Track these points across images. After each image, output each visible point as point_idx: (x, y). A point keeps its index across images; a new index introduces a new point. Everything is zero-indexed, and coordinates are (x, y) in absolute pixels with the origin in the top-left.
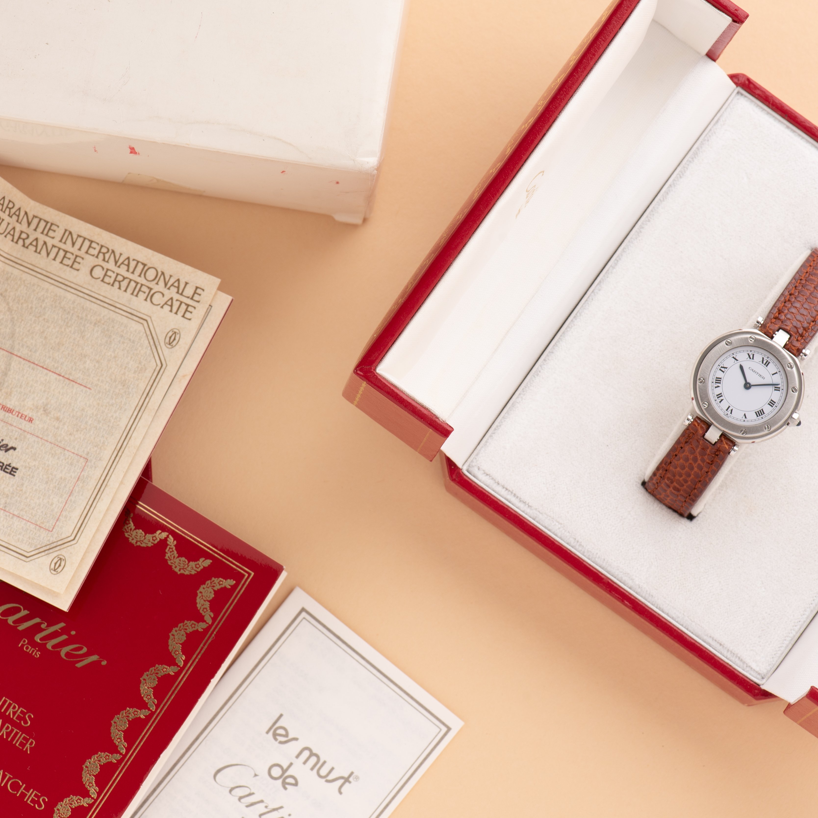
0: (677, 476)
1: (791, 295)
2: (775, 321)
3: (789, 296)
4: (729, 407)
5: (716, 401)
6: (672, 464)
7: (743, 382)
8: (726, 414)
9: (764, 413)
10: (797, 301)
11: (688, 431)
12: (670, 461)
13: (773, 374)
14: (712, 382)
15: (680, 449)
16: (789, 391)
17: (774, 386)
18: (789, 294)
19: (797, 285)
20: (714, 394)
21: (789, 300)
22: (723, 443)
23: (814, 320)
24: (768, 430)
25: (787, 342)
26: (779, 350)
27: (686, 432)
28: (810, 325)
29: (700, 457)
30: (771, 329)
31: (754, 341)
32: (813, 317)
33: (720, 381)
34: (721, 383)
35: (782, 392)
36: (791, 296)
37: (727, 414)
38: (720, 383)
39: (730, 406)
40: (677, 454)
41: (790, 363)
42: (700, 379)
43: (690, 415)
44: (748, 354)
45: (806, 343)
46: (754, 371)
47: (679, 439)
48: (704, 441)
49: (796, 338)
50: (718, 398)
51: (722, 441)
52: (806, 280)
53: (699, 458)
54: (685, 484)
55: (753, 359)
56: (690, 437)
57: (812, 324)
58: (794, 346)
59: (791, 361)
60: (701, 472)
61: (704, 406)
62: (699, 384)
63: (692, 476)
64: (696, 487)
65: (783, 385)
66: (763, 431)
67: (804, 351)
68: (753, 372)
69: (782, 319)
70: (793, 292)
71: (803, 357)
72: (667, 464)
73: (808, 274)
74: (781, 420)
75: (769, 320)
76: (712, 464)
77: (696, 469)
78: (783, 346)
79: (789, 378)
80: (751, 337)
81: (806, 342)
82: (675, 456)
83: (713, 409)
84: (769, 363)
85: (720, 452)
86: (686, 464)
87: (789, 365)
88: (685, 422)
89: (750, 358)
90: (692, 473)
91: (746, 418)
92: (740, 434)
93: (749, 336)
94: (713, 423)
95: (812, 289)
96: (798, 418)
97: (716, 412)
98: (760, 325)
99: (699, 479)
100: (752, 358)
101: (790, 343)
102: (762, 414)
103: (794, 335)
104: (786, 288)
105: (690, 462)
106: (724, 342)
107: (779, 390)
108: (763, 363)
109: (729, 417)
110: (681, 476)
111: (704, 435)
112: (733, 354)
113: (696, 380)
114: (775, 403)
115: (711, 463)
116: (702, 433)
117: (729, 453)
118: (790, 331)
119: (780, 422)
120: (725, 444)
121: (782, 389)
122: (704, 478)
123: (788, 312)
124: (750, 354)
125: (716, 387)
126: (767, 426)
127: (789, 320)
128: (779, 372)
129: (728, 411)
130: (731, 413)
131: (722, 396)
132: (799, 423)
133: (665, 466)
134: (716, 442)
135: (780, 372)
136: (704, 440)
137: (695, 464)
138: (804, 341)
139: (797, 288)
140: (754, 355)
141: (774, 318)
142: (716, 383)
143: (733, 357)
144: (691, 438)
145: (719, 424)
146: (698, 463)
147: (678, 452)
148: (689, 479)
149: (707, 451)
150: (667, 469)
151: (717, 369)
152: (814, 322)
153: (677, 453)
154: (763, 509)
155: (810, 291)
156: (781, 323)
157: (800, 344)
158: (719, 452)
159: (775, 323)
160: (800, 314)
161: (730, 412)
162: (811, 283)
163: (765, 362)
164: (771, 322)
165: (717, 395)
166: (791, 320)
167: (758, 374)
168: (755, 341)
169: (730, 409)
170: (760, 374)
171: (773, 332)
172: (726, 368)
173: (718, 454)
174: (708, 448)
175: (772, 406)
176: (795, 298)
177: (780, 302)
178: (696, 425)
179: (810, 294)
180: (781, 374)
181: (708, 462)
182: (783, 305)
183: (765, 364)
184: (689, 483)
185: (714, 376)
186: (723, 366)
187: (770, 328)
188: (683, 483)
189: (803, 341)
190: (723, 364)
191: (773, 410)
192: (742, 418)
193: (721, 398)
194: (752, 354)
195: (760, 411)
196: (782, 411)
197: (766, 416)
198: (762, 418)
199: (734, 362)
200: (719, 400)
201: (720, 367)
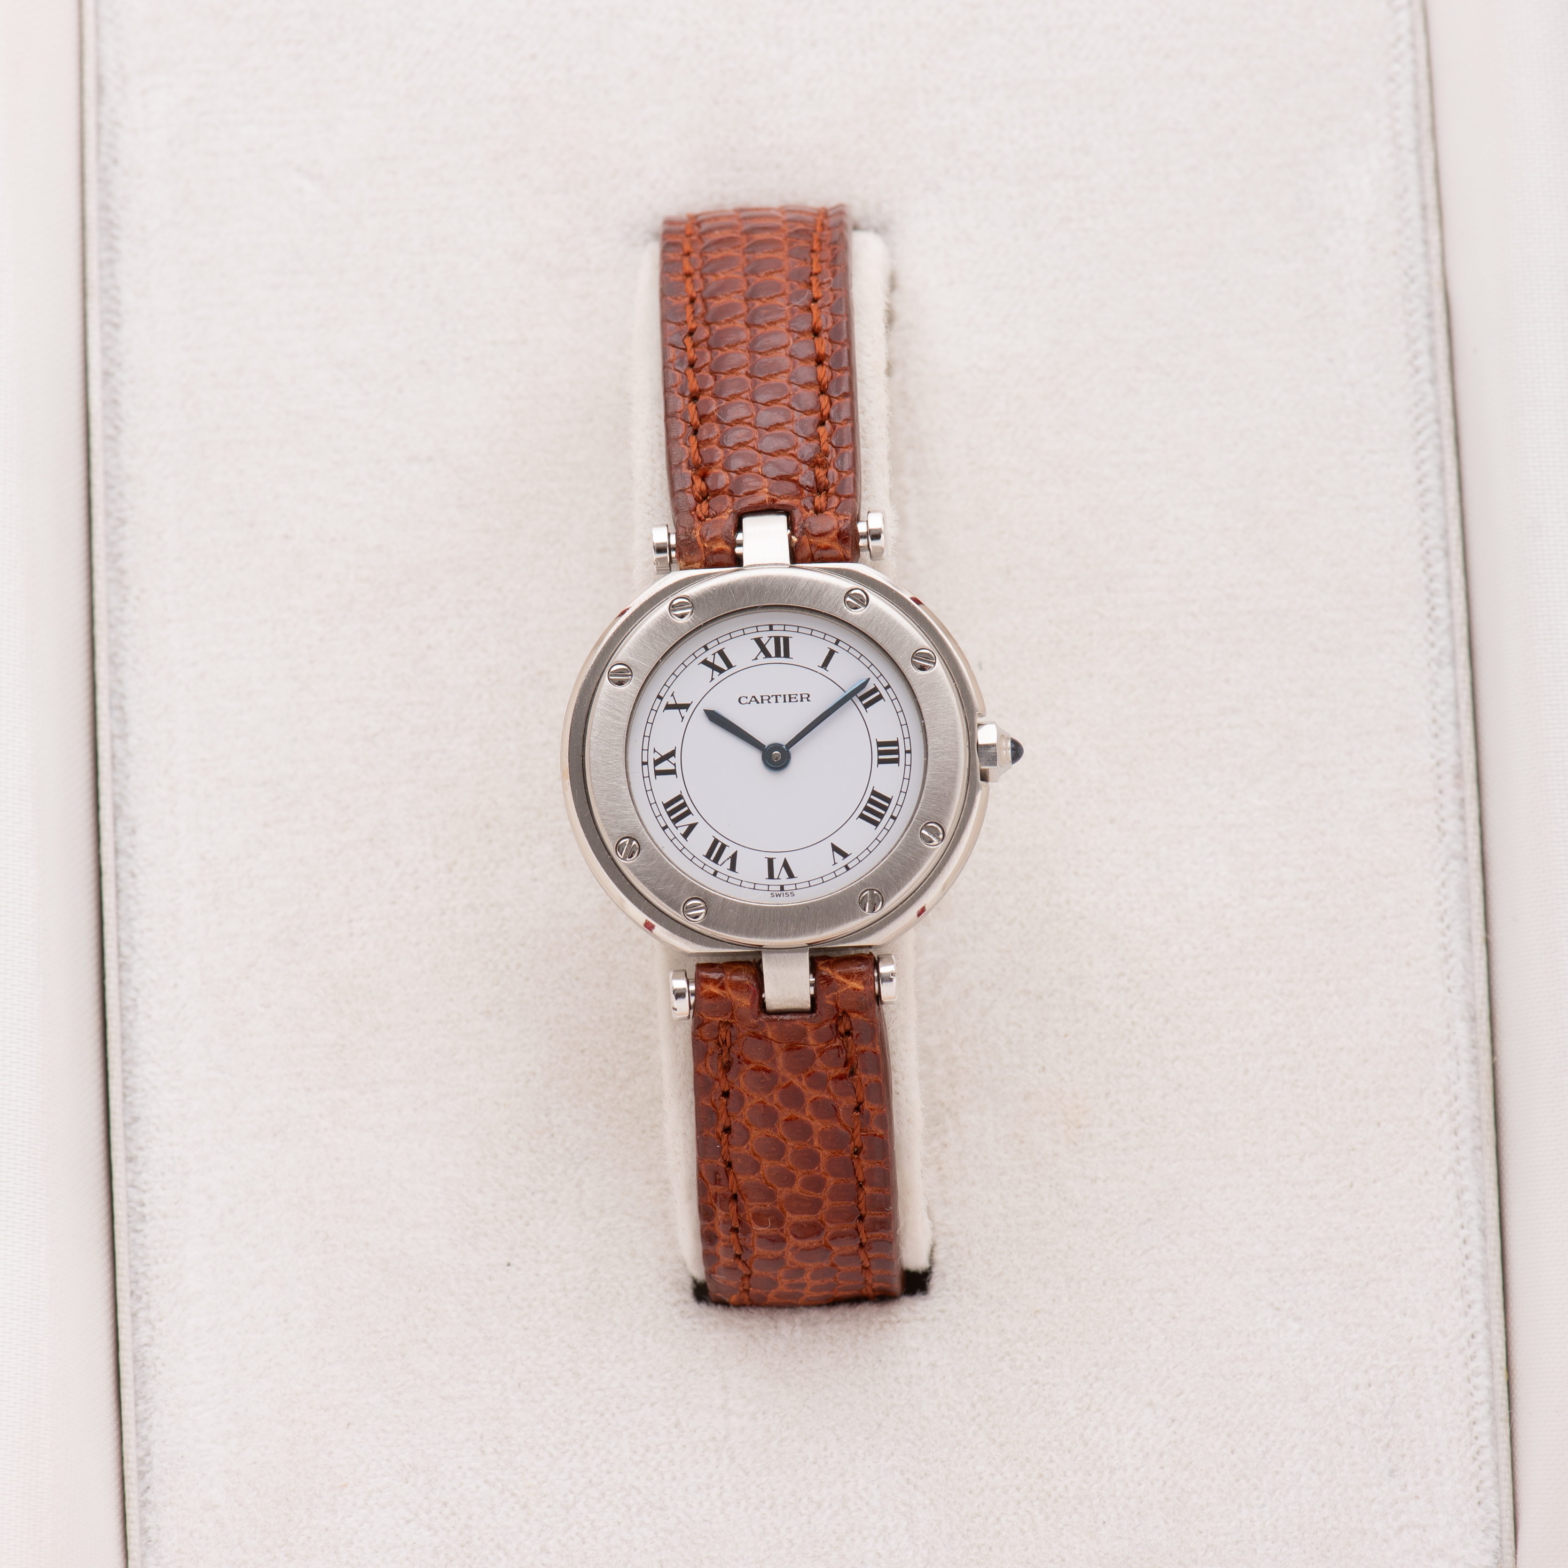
0: (779, 1189)
1: (694, 398)
2: (709, 507)
3: (692, 407)
4: (770, 862)
5: (718, 875)
6: (734, 1165)
7: (755, 756)
8: (779, 888)
9: (889, 800)
10: (727, 400)
11: (704, 1029)
12: (725, 1162)
13: (825, 665)
14: (664, 828)
15: (724, 1100)
16: (908, 676)
17: (855, 699)
18: (687, 400)
19: (691, 354)
20: (694, 860)
21: (702, 418)
22: (838, 981)
23: (822, 415)
24: (938, 838)
25: (790, 540)
26: (786, 579)
27: (702, 1038)
28: (823, 440)
29: (800, 1079)
30: (714, 539)
31: (689, 610)
32: (812, 411)
33: (684, 805)
34: (692, 810)
35: (893, 697)
36: (698, 403)
37: (782, 888)
38: (688, 813)
39: (771, 856)
40: (727, 1125)
41: (848, 594)
42: (618, 848)
43: (674, 978)
44: (705, 662)
45: (850, 500)
46: (759, 700)
47: (697, 1074)
48: (776, 1020)
49: (810, 506)
50: (716, 861)
51: (829, 980)
52: (707, 324)
53: (801, 1083)
54: (819, 1195)
55: (729, 666)
56: (725, 1042)
57: (823, 431)
58: (821, 535)
59: (846, 584)
60: (839, 1120)
61: (697, 917)
62: (628, 866)
63: (824, 1154)
64: (861, 1178)
65: (878, 674)
66: (925, 853)
67: (862, 528)
68: (760, 704)
69: (726, 486)
70: (694, 385)
71: (875, 548)
72: (722, 1175)
73: (698, 302)
74: (953, 779)
75: (687, 519)
76: (852, 1073)
77: (817, 1125)
78: (786, 558)
79: (879, 639)
80: (672, 607)
81: (848, 497)
82: (725, 1135)
83: (726, 904)
84: (786, 640)
85: (848, 1016)
86: (775, 1131)
87: (848, 599)
88: (675, 1009)
89: (721, 671)
90: (816, 1143)
91: (845, 855)
92: (863, 915)
93: (663, 608)
94: (760, 947)
95: (745, 335)
96: (1001, 736)
97: (744, 908)
98: (674, 554)
99: (851, 1146)
100: (723, 666)
101: (803, 534)
102: (885, 809)
103: (796, 502)
104: (666, 390)
105: (784, 1118)
106: (606, 685)
107: (880, 697)
108: (768, 655)
109: (795, 892)
110: (790, 1180)
111: (762, 1003)
112: (659, 697)
113: (613, 859)
114: (896, 743)
115: (848, 1073)
116: (752, 1003)
117: (878, 997)
118: (774, 501)
119: (954, 787)
120: (846, 981)
121: (886, 688)
122: (861, 1130)
123: (726, 452)
124: (710, 660)
125: (686, 835)
126: (925, 827)
127: (747, 473)
128: (837, 642)
129: (776, 876)
130: (791, 875)
131: (723, 847)
132: (1013, 749)
133: (719, 1188)
134: (813, 998)
135: (840, 644)
136: (775, 1017)
137: (804, 1111)
138: (840, 496)
139: (697, 366)
140: (726, 652)
141: (698, 501)
142: (675, 821)
143: (668, 707)
144: (732, 1045)
145: (781, 935)
146: (808, 1100)
147: (725, 1116)
148: (819, 1170)
149: (806, 1043)
150: (734, 1192)
151: (647, 779)
152: (827, 422)
153: (723, 1121)
154: (1107, 1095)
155: (744, 342)
156: (729, 499)
157: (834, 517)
158: (845, 1019)
159: (712, 512)
160: (767, 430)
161: (784, 873)
162: (729, 321)
163: (771, 647)
164: (700, 519)
165: (708, 856)
166: (754, 469)
167: (781, 699)
168: (693, 607)
169: (778, 865)
171: (727, 543)
172: (672, 754)
173: (848, 1026)
174: (804, 1033)
175: (896, 761)
176: (716, 396)
177: (681, 441)
178: (716, 990)
179: (751, 351)
180: (847, 648)
181: (837, 1074)
182: (695, 446)
183: (778, 655)
184: (831, 1180)
185: (654, 806)
186: (657, 757)
187: (708, 538)
188: (813, 1195)
189: (835, 501)
190: (655, 751)
191: (908, 768)
192: (835, 863)
193: (727, 853)
194: (714, 654)
195: (871, 801)
196: (935, 751)
197: (900, 803)
198: (892, 817)
199: (683, 718)
200: (724, 867)
201: (651, 763)
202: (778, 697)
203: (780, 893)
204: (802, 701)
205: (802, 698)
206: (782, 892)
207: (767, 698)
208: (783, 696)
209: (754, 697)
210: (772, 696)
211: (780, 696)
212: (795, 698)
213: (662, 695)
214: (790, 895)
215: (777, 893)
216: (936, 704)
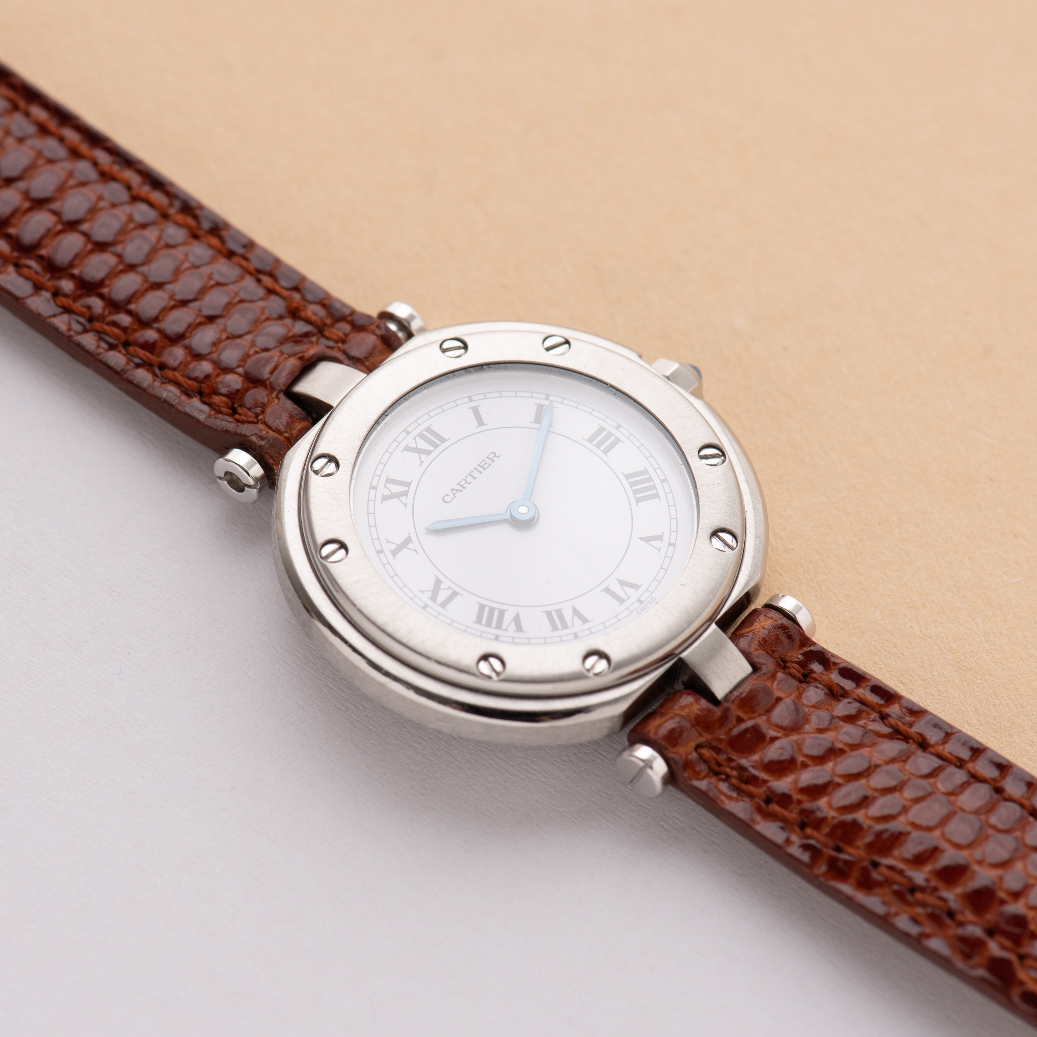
2: (250, 412)
4: (608, 591)
5: (579, 635)
7: (506, 529)
8: (638, 604)
9: (646, 472)
13: (481, 422)
14: (497, 638)
16: (557, 363)
20: (548, 640)
25: (349, 365)
33: (492, 609)
37: (639, 600)
38: (502, 612)
39: (603, 587)
44: (385, 498)
45: (354, 316)
46: (459, 488)
49: (332, 343)
50: (565, 626)
55: (407, 485)
69: (243, 382)
78: (362, 376)
81: (349, 317)
84: (428, 430)
87: (448, 353)
89: (404, 494)
91: (660, 538)
100: (402, 489)
101: (352, 357)
103: (316, 349)
108: (428, 452)
109: (653, 595)
112: (379, 551)
114: (602, 429)
118: (302, 358)
124: (387, 493)
125: (519, 629)
127: (249, 360)
128: (471, 400)
129: (625, 597)
130: (636, 587)
131: (559, 612)
134: (748, 659)
135: (474, 398)
140: (393, 477)
142: (499, 626)
143: (395, 553)
151: (440, 617)
159: (259, 412)
161: (629, 590)
163: (423, 445)
165: (555, 628)
166: (251, 352)
167: (476, 474)
169: (616, 588)
172: (438, 582)
175: (617, 441)
183: (435, 446)
185: (469, 630)
186: (429, 594)
189: (344, 326)
190: (422, 592)
191: (632, 438)
192: (659, 550)
193: (567, 614)
194: (385, 487)
195: (632, 484)
198: (662, 481)
199: (415, 551)
200: (578, 626)
201: (430, 603)
202: (472, 474)
203: (642, 606)
204: (493, 461)
205: (491, 459)
206: (644, 604)
207: (464, 482)
208: (474, 471)
209: (453, 490)
210: (466, 477)
211: (472, 472)
212: (486, 463)
213: (379, 548)
214: (652, 601)
215: (641, 607)
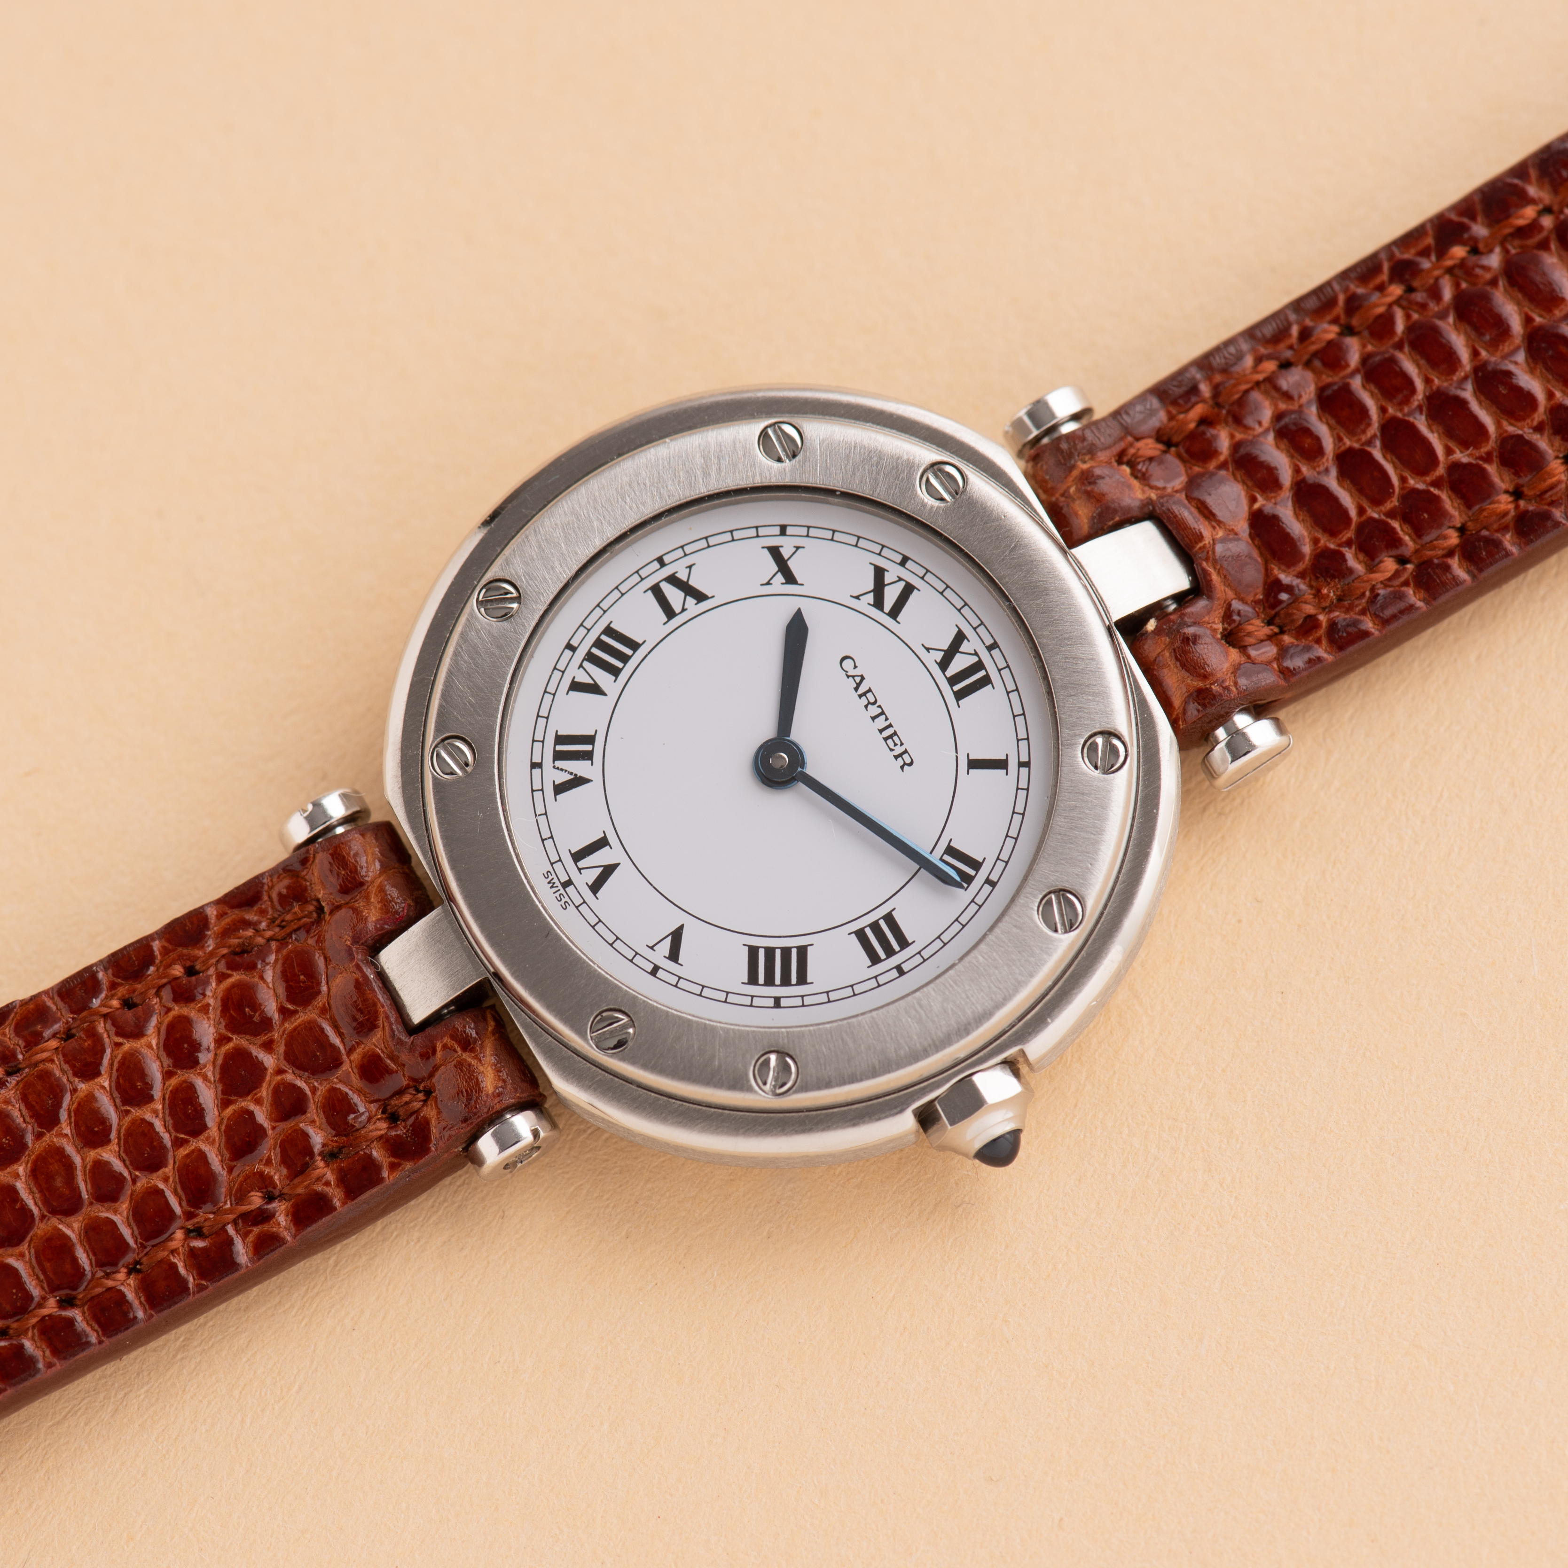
2: (1149, 461)
4: (602, 843)
5: (537, 772)
7: (767, 730)
8: (564, 879)
9: (802, 980)
13: (974, 764)
14: (570, 647)
16: (1021, 900)
20: (542, 722)
24: (775, 1087)
26: (1079, 628)
33: (625, 659)
34: (623, 676)
35: (979, 900)
37: (568, 883)
38: (615, 672)
39: (612, 838)
41: (1109, 734)
42: (495, 589)
44: (879, 573)
46: (862, 690)
49: (1234, 617)
50: (559, 756)
55: (894, 613)
58: (1192, 652)
61: (446, 766)
62: (472, 616)
65: (1004, 856)
66: (739, 1080)
67: (1241, 722)
68: (856, 695)
71: (1220, 760)
75: (1114, 435)
78: (1121, 610)
79: (1058, 821)
80: (935, 467)
83: (490, 809)
84: (986, 681)
85: (426, 1103)
87: (1102, 740)
89: (878, 603)
91: (674, 955)
93: (927, 454)
94: (447, 896)
96: (1009, 1111)
100: (888, 604)
101: (1175, 620)
102: (786, 981)
103: (1227, 595)
106: (751, 430)
107: (968, 879)
108: (944, 665)
109: (571, 908)
111: (379, 946)
112: (783, 528)
113: (472, 591)
114: (904, 943)
118: (1207, 555)
121: (988, 881)
124: (888, 578)
125: (576, 686)
128: (1022, 764)
129: (583, 863)
130: (596, 887)
131: (588, 756)
132: (999, 1145)
134: (427, 1022)
135: (1024, 771)
138: (1281, 657)
140: (914, 597)
141: (1162, 434)
142: (590, 657)
143: (775, 552)
151: (636, 578)
156: (1179, 484)
161: (594, 874)
163: (959, 663)
164: (1122, 454)
165: (560, 739)
167: (881, 722)
169: (602, 857)
170: (896, 727)
171: (1100, 513)
172: (700, 597)
175: (875, 959)
180: (1023, 784)
183: (953, 681)
185: (599, 612)
186: (683, 576)
187: (1097, 479)
190: (690, 567)
191: (873, 983)
192: (652, 948)
193: (579, 767)
194: (900, 579)
195: (786, 952)
196: (917, 1007)
197: (807, 1000)
198: (777, 1000)
199: (768, 583)
200: (554, 775)
201: (666, 572)
202: (883, 717)
203: (557, 884)
204: (896, 757)
205: (900, 755)
206: (560, 887)
207: (872, 700)
208: (887, 723)
209: (863, 678)
210: (879, 707)
211: (887, 719)
212: (895, 745)
213: (789, 531)
214: (562, 903)
215: (555, 881)
216: (996, 968)
